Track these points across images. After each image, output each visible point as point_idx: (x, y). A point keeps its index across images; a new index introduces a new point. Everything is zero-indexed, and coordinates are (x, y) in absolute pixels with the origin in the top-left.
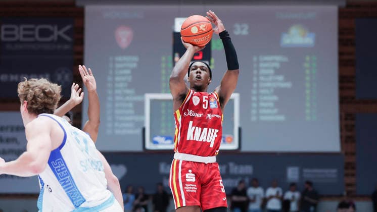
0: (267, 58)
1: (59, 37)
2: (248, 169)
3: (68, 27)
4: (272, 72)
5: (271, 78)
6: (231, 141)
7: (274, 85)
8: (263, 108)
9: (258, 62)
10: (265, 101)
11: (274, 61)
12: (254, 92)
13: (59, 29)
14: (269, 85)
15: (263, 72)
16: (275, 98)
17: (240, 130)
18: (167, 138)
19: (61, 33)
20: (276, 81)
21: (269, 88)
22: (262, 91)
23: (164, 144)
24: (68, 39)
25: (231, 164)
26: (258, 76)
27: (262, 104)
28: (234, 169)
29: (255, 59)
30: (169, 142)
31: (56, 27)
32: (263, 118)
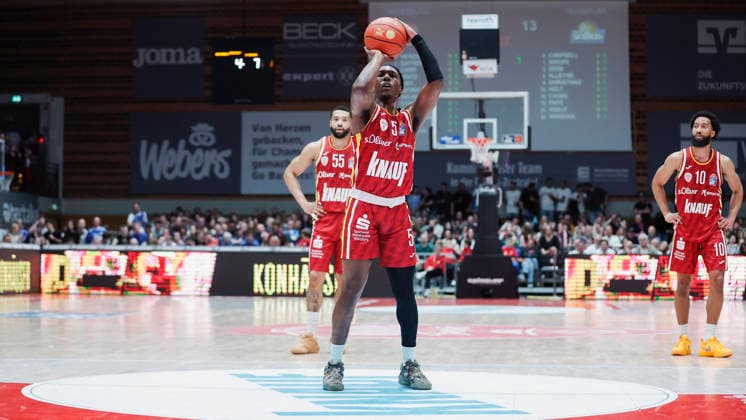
0: (556, 55)
1: (342, 34)
2: (538, 169)
3: (352, 25)
4: (561, 69)
5: (560, 75)
6: (521, 140)
7: (564, 82)
8: (553, 106)
9: (547, 59)
10: (555, 99)
11: (563, 58)
12: (543, 89)
13: (342, 28)
14: (558, 82)
15: (552, 69)
16: (565, 96)
17: (529, 129)
18: (454, 138)
19: (344, 31)
20: (566, 78)
21: (559, 86)
22: (551, 89)
23: (450, 144)
24: (352, 37)
25: (520, 164)
26: (547, 73)
27: (551, 102)
28: (523, 169)
29: (544, 56)
30: (457, 141)
31: (339, 26)
32: (552, 117)
